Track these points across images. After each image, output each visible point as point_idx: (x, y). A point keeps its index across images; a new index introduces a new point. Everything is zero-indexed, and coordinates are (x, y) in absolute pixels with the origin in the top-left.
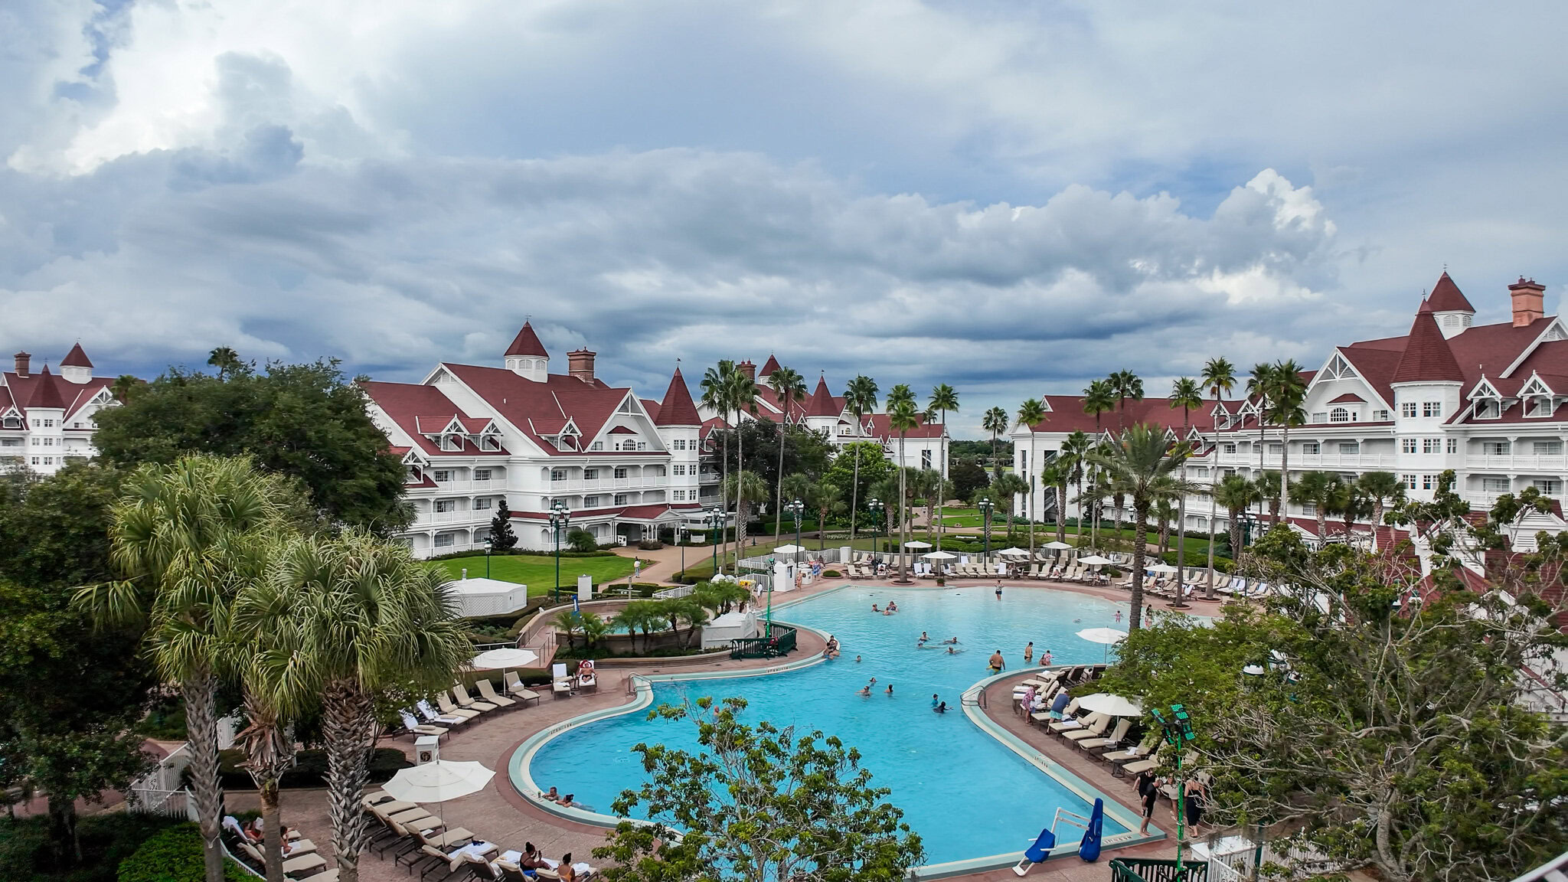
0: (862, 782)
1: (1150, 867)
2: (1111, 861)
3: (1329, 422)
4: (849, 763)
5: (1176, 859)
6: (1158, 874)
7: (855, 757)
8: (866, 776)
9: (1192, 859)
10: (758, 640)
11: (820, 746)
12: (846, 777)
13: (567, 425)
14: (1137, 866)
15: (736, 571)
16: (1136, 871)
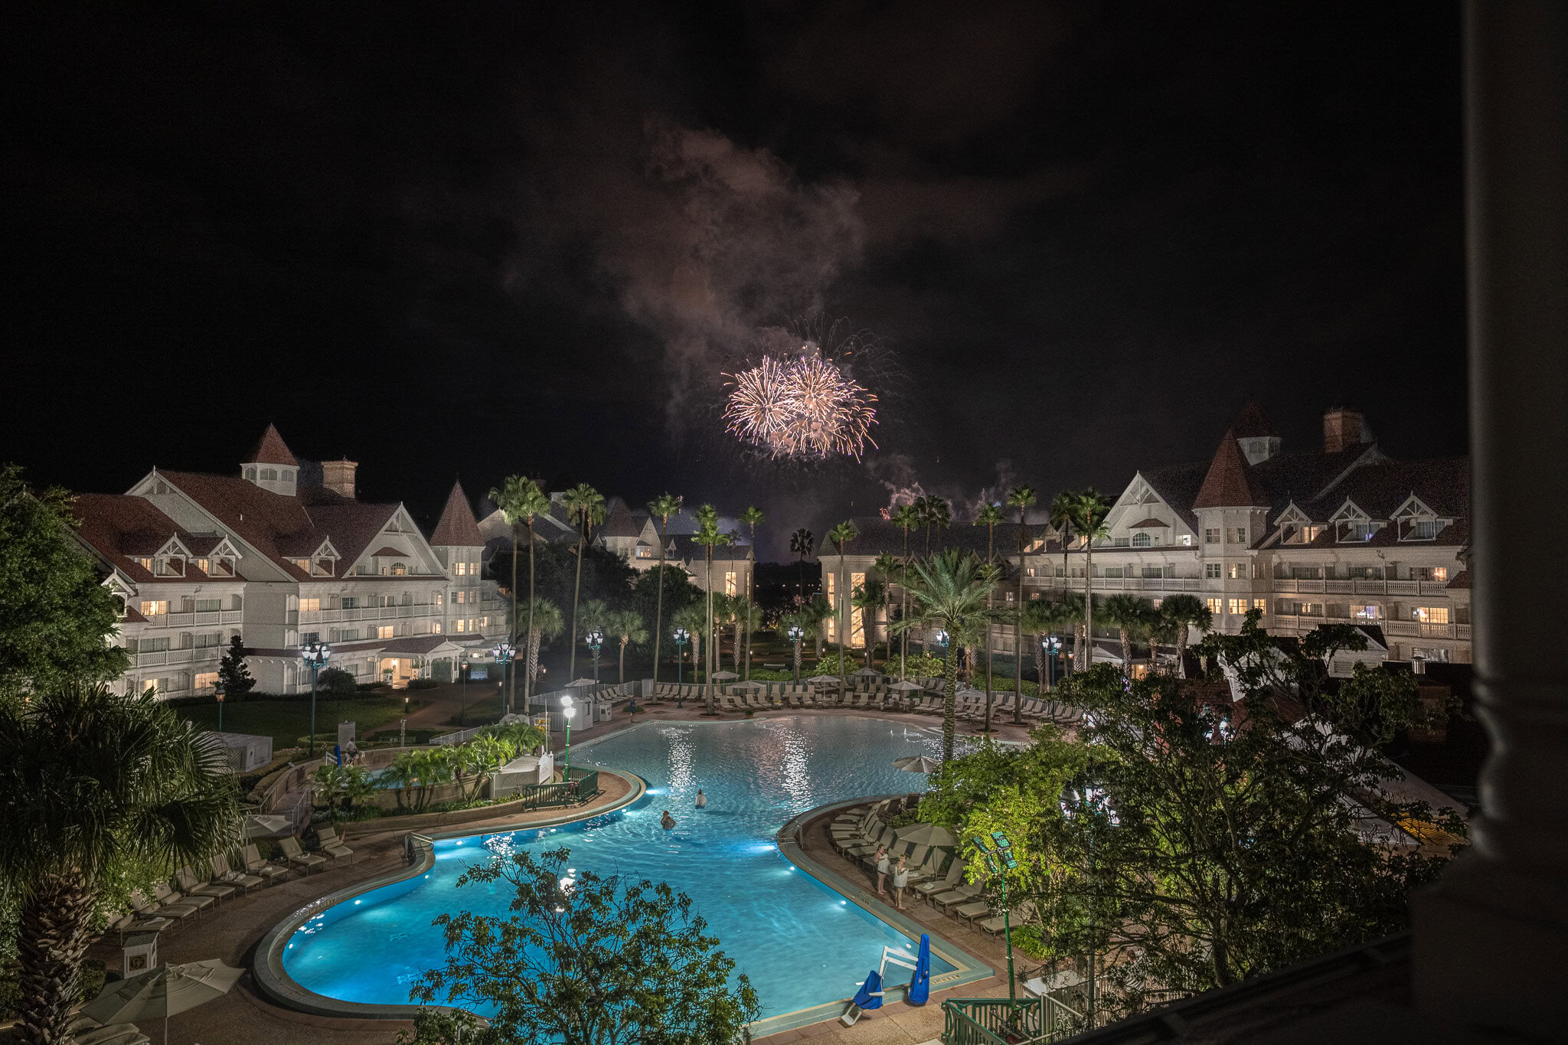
0: (695, 932)
1: (983, 1008)
2: (943, 1004)
3: (1131, 547)
4: (679, 912)
5: (1008, 997)
6: (991, 1015)
7: (685, 902)
8: (699, 922)
9: (1025, 997)
10: (555, 786)
11: (650, 896)
12: (677, 925)
13: (322, 546)
14: (970, 1007)
15: (527, 709)
16: (970, 1015)
